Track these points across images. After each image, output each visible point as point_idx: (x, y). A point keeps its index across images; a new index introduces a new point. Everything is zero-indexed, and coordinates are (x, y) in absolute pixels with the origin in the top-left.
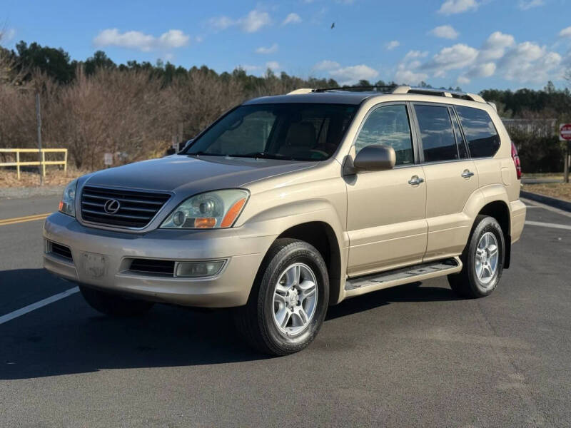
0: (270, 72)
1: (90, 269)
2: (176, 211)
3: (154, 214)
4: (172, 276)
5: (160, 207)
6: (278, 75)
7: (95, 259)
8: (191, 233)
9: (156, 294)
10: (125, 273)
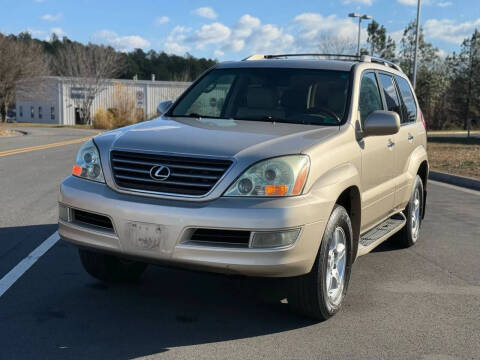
0: (55, 36)
1: (140, 240)
2: (241, 179)
3: (215, 181)
4: (247, 247)
5: (221, 174)
6: (61, 39)
7: (147, 229)
8: (263, 201)
9: (228, 265)
10: (187, 243)
